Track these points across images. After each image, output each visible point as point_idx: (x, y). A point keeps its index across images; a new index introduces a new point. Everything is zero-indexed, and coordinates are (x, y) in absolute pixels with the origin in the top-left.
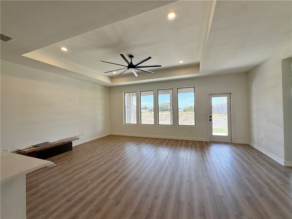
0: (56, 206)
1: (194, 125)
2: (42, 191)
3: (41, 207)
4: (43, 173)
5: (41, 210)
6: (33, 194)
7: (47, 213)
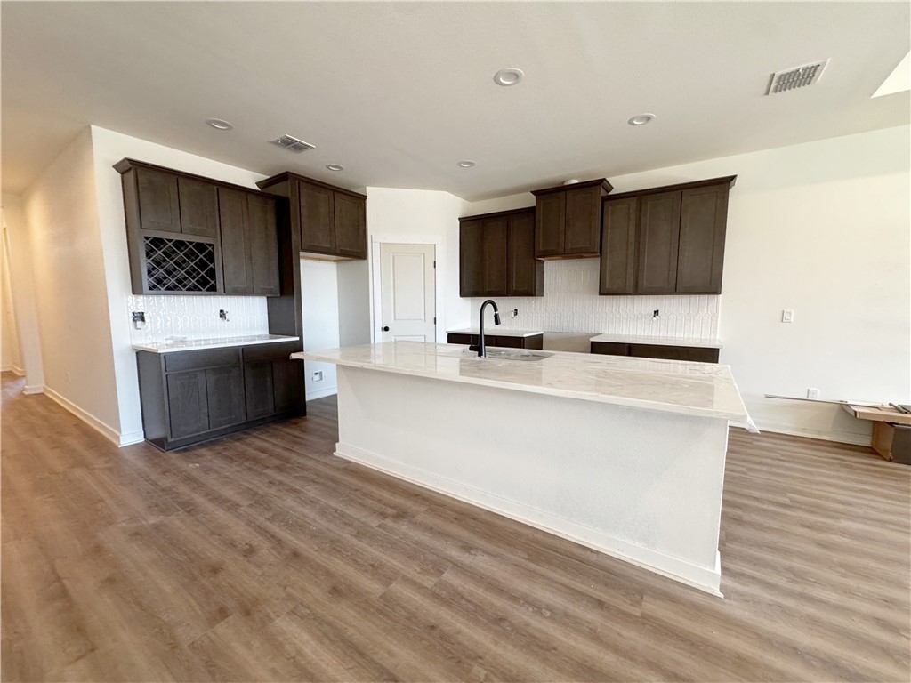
0: (833, 597)
2: (833, 537)
3: (797, 564)
4: (880, 499)
5: (790, 570)
6: (808, 524)
7: (797, 588)
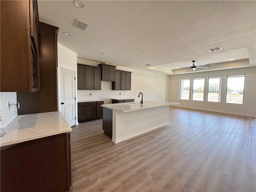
1: (242, 104)
